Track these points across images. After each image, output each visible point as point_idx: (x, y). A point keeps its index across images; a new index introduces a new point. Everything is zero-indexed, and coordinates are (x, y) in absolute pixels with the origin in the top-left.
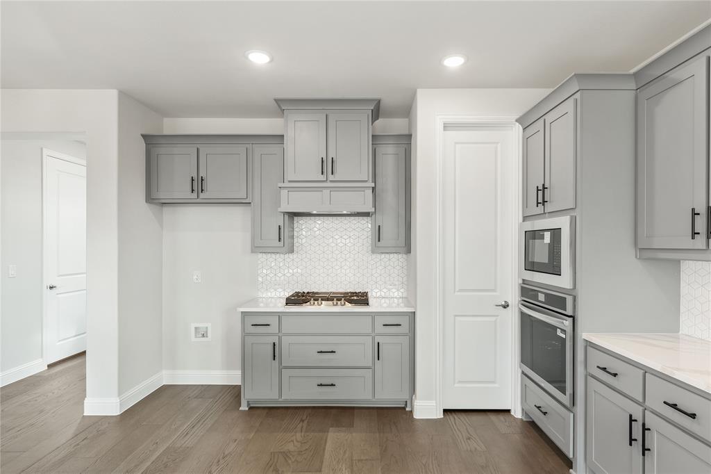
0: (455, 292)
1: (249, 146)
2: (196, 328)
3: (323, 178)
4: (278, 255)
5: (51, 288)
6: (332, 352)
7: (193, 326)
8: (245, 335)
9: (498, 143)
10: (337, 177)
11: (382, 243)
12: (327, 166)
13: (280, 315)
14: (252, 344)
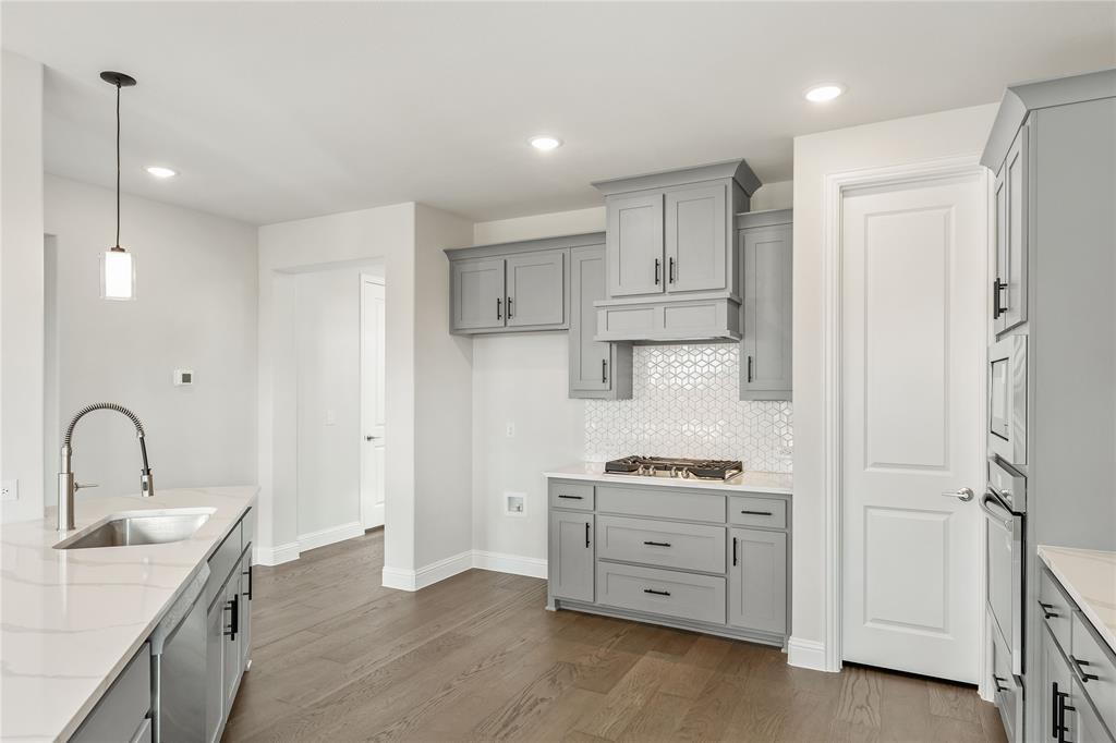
0: (865, 466)
1: (567, 252)
2: (510, 498)
3: (659, 288)
4: (599, 402)
5: (369, 439)
6: (666, 545)
7: (507, 495)
8: (552, 509)
9: (950, 206)
10: (679, 285)
11: (754, 385)
12: (665, 271)
13: (595, 486)
14: (560, 522)
